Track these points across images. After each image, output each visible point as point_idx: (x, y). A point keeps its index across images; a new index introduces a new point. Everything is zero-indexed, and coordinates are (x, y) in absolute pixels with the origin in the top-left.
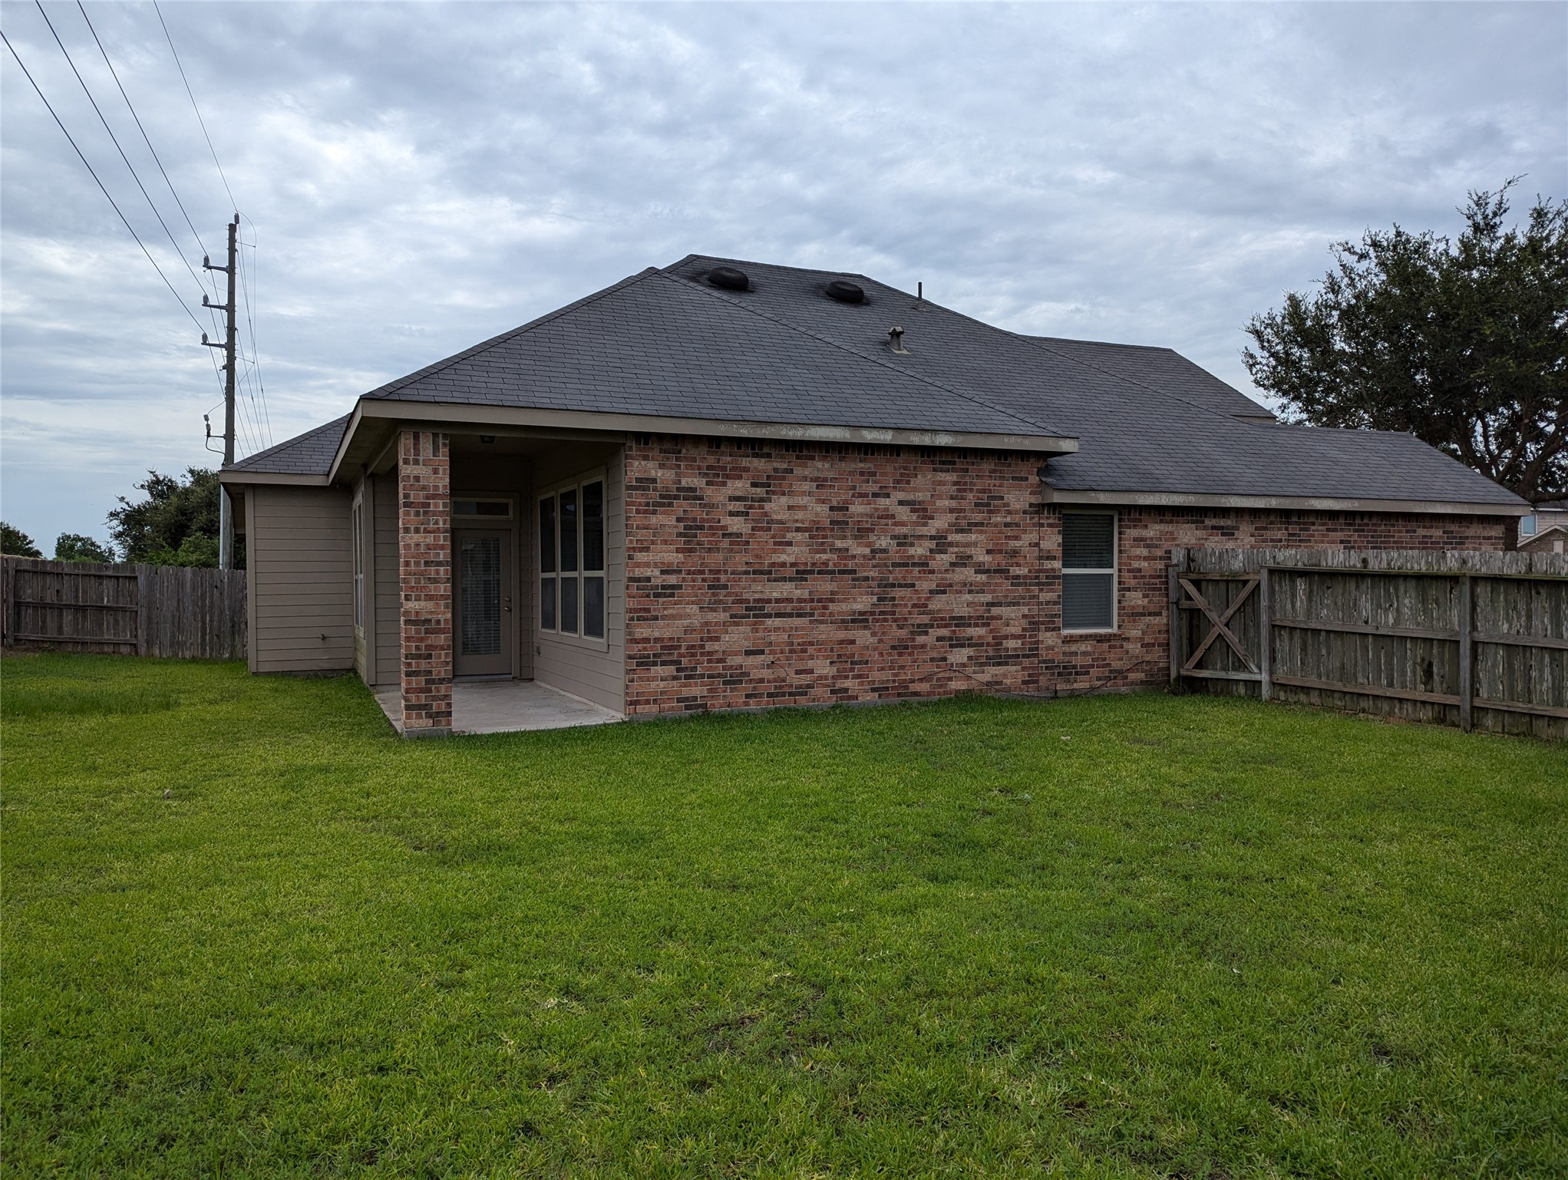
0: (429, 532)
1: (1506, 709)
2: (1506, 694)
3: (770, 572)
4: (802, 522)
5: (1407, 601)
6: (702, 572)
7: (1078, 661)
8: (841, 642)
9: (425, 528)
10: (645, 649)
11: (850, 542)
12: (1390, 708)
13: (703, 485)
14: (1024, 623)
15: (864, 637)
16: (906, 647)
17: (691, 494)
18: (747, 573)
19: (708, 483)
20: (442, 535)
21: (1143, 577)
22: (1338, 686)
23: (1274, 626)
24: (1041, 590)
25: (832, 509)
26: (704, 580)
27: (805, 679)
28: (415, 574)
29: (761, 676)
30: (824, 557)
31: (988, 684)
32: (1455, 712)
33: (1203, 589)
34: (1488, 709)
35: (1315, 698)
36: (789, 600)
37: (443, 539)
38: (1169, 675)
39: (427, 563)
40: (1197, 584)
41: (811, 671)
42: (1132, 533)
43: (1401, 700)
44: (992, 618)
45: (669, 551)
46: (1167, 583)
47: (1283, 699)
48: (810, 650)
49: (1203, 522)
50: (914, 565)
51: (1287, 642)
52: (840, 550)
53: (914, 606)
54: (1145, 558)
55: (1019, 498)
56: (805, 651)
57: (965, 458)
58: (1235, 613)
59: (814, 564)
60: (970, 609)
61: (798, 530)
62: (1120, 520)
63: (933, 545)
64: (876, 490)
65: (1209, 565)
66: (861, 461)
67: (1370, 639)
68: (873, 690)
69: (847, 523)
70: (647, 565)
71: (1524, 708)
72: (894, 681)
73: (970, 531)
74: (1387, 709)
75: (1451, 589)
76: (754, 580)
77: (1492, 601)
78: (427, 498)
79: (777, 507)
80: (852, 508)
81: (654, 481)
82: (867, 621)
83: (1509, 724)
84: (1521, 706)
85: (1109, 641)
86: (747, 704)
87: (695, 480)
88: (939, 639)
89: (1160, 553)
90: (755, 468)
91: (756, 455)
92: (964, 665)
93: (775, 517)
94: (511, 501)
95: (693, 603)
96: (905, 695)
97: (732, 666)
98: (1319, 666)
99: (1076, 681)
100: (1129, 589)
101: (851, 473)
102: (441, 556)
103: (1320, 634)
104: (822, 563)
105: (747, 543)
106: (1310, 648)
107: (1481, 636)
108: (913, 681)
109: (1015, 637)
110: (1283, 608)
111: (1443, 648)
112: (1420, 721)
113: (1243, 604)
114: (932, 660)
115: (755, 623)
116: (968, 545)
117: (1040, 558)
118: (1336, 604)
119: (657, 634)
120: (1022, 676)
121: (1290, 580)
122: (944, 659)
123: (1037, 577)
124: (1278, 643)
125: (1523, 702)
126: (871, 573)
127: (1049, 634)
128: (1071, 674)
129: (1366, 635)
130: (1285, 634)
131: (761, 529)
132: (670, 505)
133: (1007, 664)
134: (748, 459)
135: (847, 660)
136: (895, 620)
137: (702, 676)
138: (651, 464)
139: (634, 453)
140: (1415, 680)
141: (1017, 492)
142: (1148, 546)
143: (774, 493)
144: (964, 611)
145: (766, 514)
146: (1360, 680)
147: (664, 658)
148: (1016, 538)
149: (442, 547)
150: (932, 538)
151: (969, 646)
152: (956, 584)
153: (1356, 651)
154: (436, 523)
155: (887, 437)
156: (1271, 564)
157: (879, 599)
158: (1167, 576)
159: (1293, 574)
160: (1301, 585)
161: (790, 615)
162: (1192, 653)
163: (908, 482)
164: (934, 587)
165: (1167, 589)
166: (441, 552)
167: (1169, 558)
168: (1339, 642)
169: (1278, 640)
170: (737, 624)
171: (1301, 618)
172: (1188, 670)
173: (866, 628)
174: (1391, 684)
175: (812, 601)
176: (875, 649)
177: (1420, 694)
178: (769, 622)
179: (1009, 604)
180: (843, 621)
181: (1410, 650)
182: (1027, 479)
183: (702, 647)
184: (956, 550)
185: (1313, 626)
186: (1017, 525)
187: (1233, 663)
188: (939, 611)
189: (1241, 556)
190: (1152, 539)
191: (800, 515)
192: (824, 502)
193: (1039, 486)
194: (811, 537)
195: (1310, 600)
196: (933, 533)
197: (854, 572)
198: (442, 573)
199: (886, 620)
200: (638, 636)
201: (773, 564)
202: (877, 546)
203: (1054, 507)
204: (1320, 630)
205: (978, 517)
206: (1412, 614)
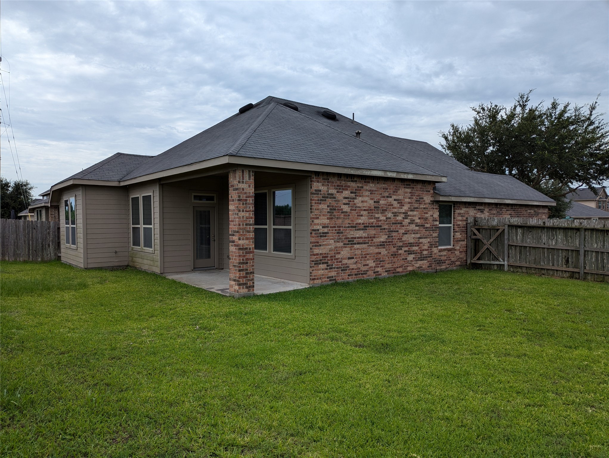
0: (247, 212)
1: (596, 273)
2: (595, 268)
3: (356, 227)
4: (366, 207)
5: (560, 237)
6: (335, 227)
7: (443, 258)
8: (377, 253)
9: (246, 210)
10: (317, 258)
11: (380, 215)
12: (553, 273)
13: (336, 193)
14: (429, 244)
15: (383, 251)
16: (395, 255)
17: (331, 196)
18: (349, 227)
19: (338, 192)
20: (251, 213)
21: (460, 227)
22: (534, 266)
23: (509, 245)
24: (433, 232)
25: (375, 202)
26: (336, 230)
27: (366, 268)
28: (242, 229)
29: (353, 267)
30: (372, 220)
31: (418, 267)
32: (577, 274)
33: (481, 232)
34: (588, 273)
35: (524, 270)
36: (361, 238)
37: (252, 215)
38: (467, 262)
39: (246, 224)
40: (478, 230)
41: (368, 265)
42: (458, 211)
43: (557, 270)
44: (420, 243)
45: (325, 219)
46: (467, 229)
47: (512, 270)
48: (368, 256)
49: (476, 207)
50: (398, 223)
51: (514, 251)
52: (377, 218)
53: (398, 239)
54: (461, 221)
55: (428, 199)
56: (366, 257)
57: (413, 183)
58: (494, 240)
59: (369, 224)
60: (414, 240)
61: (365, 210)
62: (454, 207)
63: (403, 216)
64: (388, 195)
65: (484, 224)
66: (383, 184)
67: (546, 250)
68: (386, 271)
69: (379, 207)
70: (318, 224)
71: (602, 273)
72: (392, 268)
73: (414, 211)
74: (552, 273)
75: (576, 233)
76: (351, 230)
77: (591, 237)
78: (247, 197)
79: (358, 201)
80: (381, 202)
81: (320, 191)
82: (384, 245)
83: (596, 278)
84: (601, 272)
85: (451, 251)
86: (348, 278)
87: (333, 190)
88: (405, 251)
89: (465, 219)
90: (352, 186)
91: (352, 181)
92: (412, 261)
93: (357, 205)
94: (215, 195)
95: (332, 239)
96: (395, 273)
97: (344, 264)
98: (526, 259)
99: (442, 266)
100: (456, 232)
101: (381, 188)
102: (251, 222)
103: (527, 248)
104: (372, 223)
105: (349, 215)
106: (523, 253)
107: (587, 249)
108: (397, 268)
109: (426, 250)
110: (512, 239)
111: (573, 253)
112: (564, 277)
113: (497, 237)
114: (403, 259)
115: (351, 247)
116: (413, 216)
117: (433, 221)
118: (533, 237)
119: (321, 252)
120: (428, 264)
121: (515, 229)
122: (406, 259)
123: (432, 228)
124: (510, 251)
125: (601, 270)
126: (386, 227)
127: (435, 249)
128: (440, 263)
129: (544, 248)
130: (513, 248)
131: (353, 210)
132: (325, 200)
133: (423, 260)
134: (350, 182)
135: (379, 261)
136: (393, 245)
137: (335, 268)
138: (320, 184)
139: (314, 180)
140: (562, 264)
141: (427, 196)
142: (462, 216)
143: (357, 196)
144: (412, 241)
145: (355, 204)
146: (542, 264)
147: (323, 261)
148: (427, 213)
149: (252, 218)
150: (404, 213)
151: (414, 254)
152: (410, 230)
153: (540, 254)
154: (250, 208)
155: (394, 175)
156: (508, 223)
157: (388, 237)
158: (467, 227)
159: (517, 227)
160: (520, 231)
161: (362, 243)
162: (476, 255)
163: (397, 192)
164: (404, 232)
165: (467, 232)
166: (251, 220)
167: (467, 221)
168: (534, 251)
169: (510, 250)
170: (346, 247)
171: (519, 242)
172: (475, 261)
173: (384, 248)
174: (553, 265)
175: (368, 238)
176: (387, 256)
177: (564, 268)
178: (356, 246)
179: (425, 238)
180: (378, 245)
181: (561, 253)
182: (430, 191)
183: (335, 256)
184: (410, 218)
185: (525, 245)
186: (427, 208)
187: (492, 258)
188: (405, 241)
189: (496, 220)
190: (463, 213)
191: (365, 204)
192: (372, 199)
193: (433, 194)
194: (368, 213)
195: (523, 236)
196: (404, 211)
197: (381, 226)
198: (251, 229)
199: (390, 245)
200: (315, 253)
201: (357, 224)
202: (388, 216)
203: (438, 202)
204: (527, 247)
205: (416, 205)
206: (562, 241)
